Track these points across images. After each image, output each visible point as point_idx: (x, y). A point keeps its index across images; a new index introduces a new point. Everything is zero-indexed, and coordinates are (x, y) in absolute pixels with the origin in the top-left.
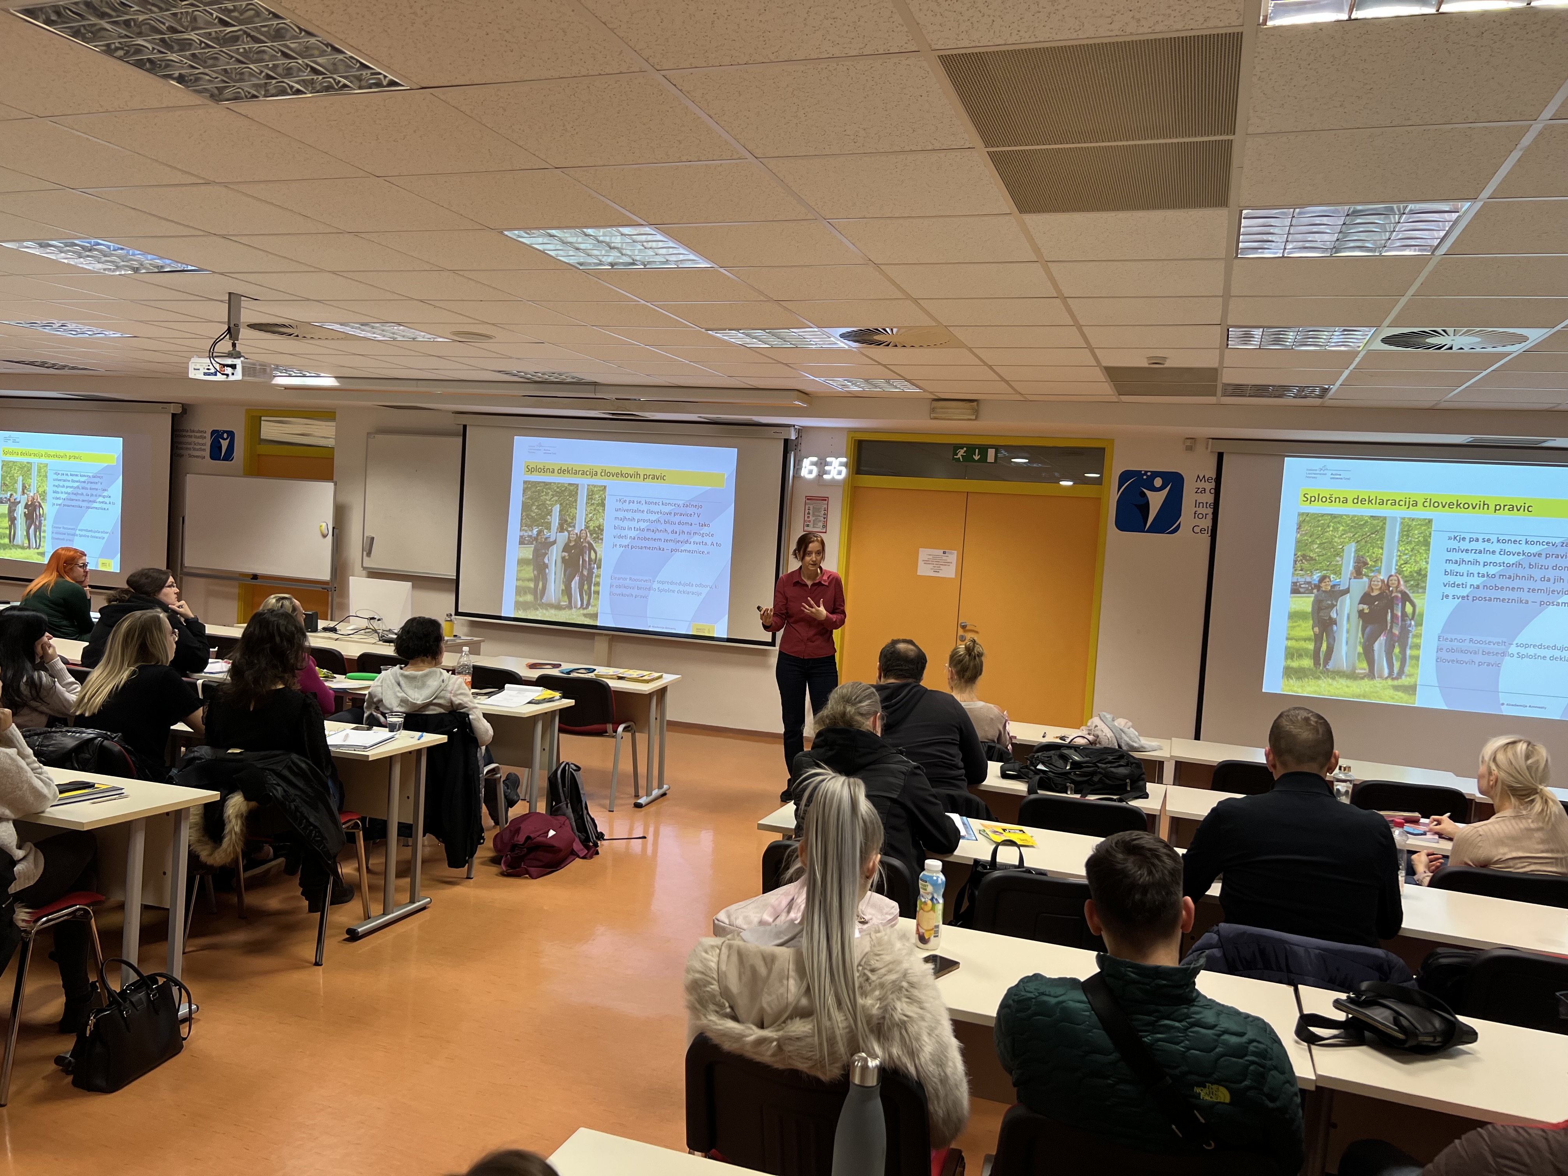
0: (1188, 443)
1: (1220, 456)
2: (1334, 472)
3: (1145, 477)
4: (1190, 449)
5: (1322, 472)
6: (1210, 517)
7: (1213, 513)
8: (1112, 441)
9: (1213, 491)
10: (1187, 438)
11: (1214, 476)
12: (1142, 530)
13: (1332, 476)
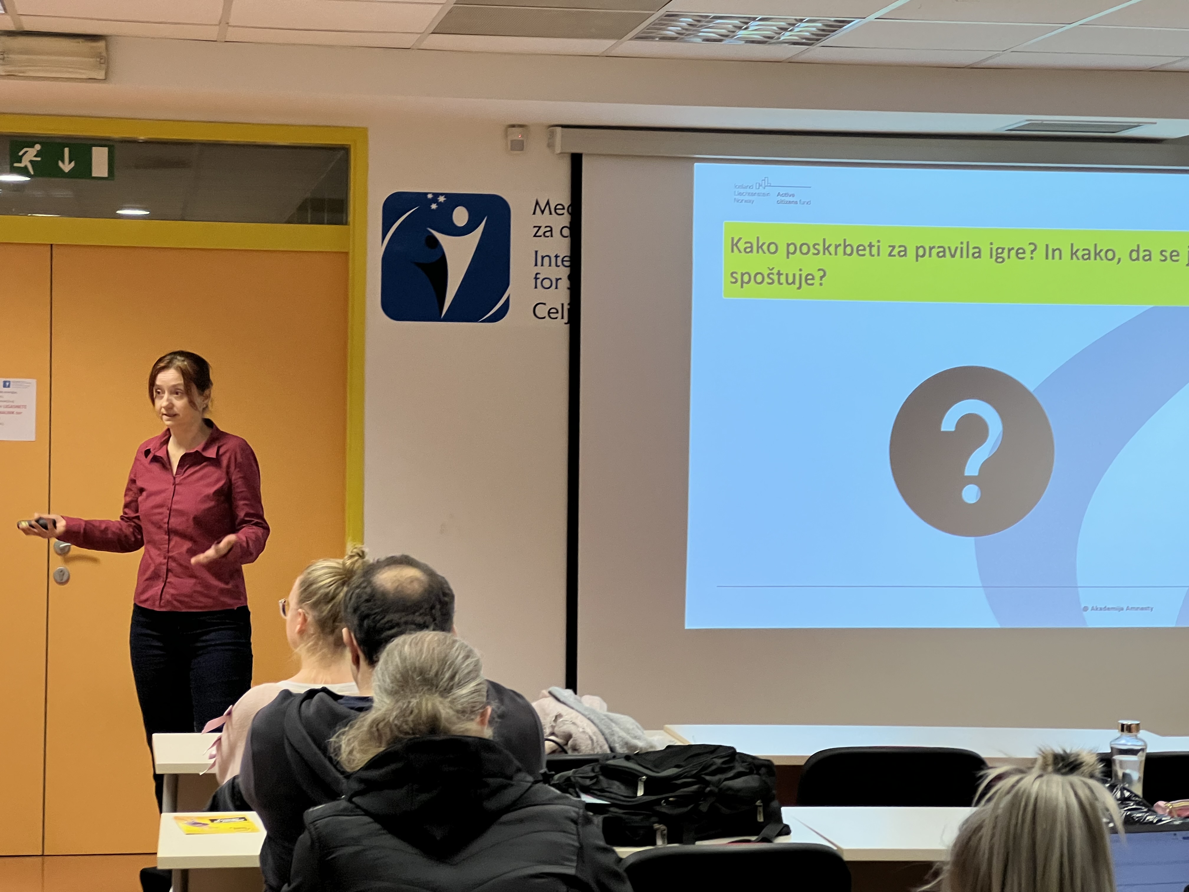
0: (517, 135)
1: (576, 161)
2: (783, 191)
3: (434, 206)
4: (518, 146)
5: (761, 190)
6: (564, 284)
7: (570, 277)
8: (364, 131)
9: (566, 232)
10: (513, 126)
11: (567, 202)
12: (437, 318)
13: (779, 198)
